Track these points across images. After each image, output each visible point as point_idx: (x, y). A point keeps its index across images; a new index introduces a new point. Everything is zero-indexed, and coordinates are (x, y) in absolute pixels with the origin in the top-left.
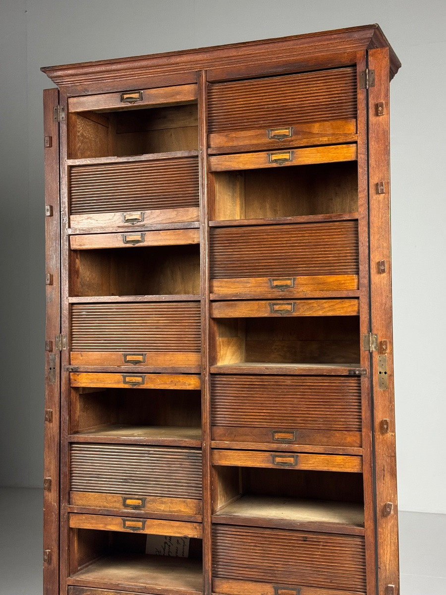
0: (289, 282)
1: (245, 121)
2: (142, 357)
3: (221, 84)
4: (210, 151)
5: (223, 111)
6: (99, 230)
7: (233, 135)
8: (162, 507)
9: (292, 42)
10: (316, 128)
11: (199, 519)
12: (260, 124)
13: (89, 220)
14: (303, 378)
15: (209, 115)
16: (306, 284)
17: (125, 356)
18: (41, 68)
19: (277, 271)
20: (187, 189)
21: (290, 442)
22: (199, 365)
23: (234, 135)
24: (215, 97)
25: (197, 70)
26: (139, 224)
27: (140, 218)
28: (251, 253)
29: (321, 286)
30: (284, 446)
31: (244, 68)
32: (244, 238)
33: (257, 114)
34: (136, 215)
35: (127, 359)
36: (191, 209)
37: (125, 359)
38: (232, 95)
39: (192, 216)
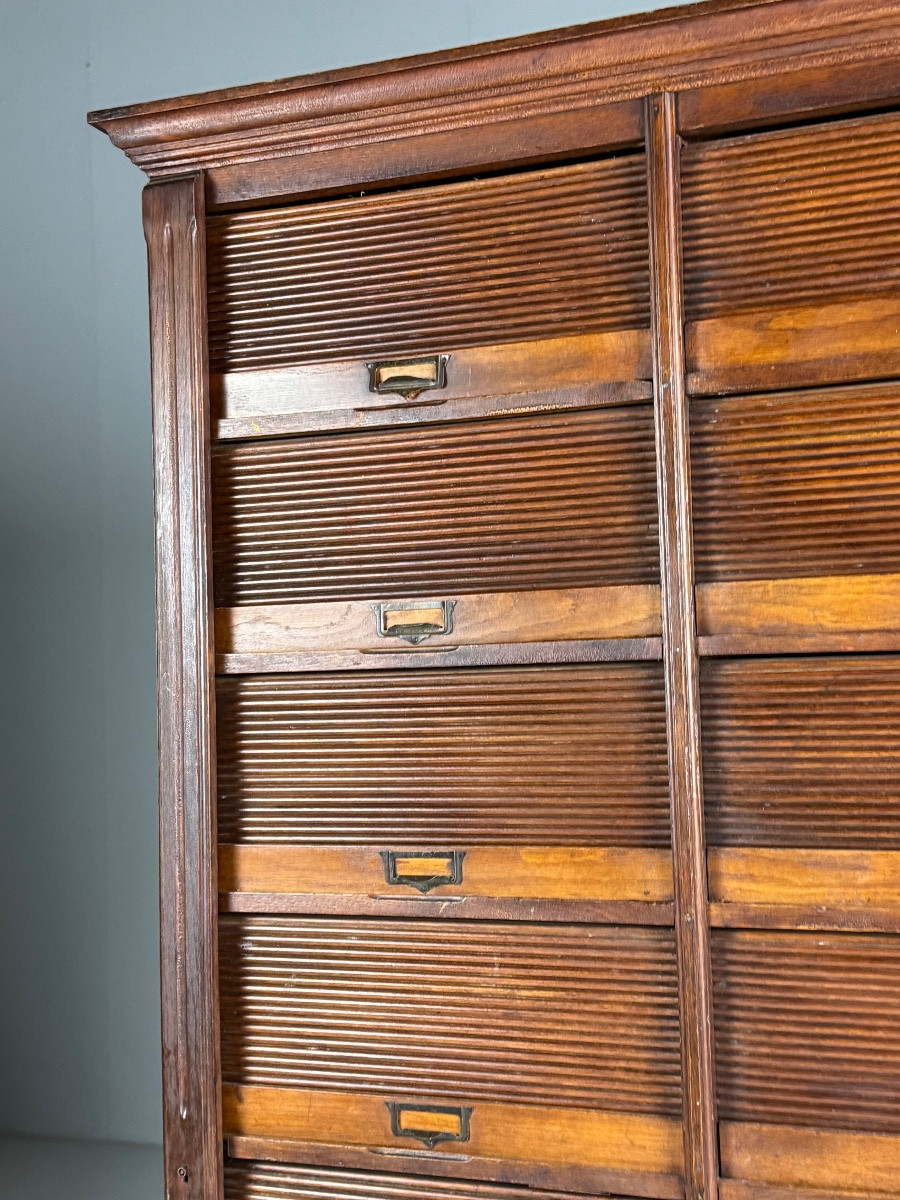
1: (829, 269)
2: (454, 1118)
3: (731, 142)
4: (696, 385)
5: (742, 237)
6: (296, 662)
7: (786, 320)
12: (889, 279)
13: (260, 627)
15: (689, 254)
17: (396, 1110)
18: (91, 115)
20: (611, 520)
23: (791, 324)
24: (711, 189)
25: (640, 94)
26: (436, 640)
27: (440, 623)
28: (867, 755)
31: (825, 74)
32: (837, 699)
33: (877, 241)
34: (425, 609)
35: (404, 1125)
36: (625, 593)
37: (396, 1121)
38: (773, 178)
39: (631, 617)
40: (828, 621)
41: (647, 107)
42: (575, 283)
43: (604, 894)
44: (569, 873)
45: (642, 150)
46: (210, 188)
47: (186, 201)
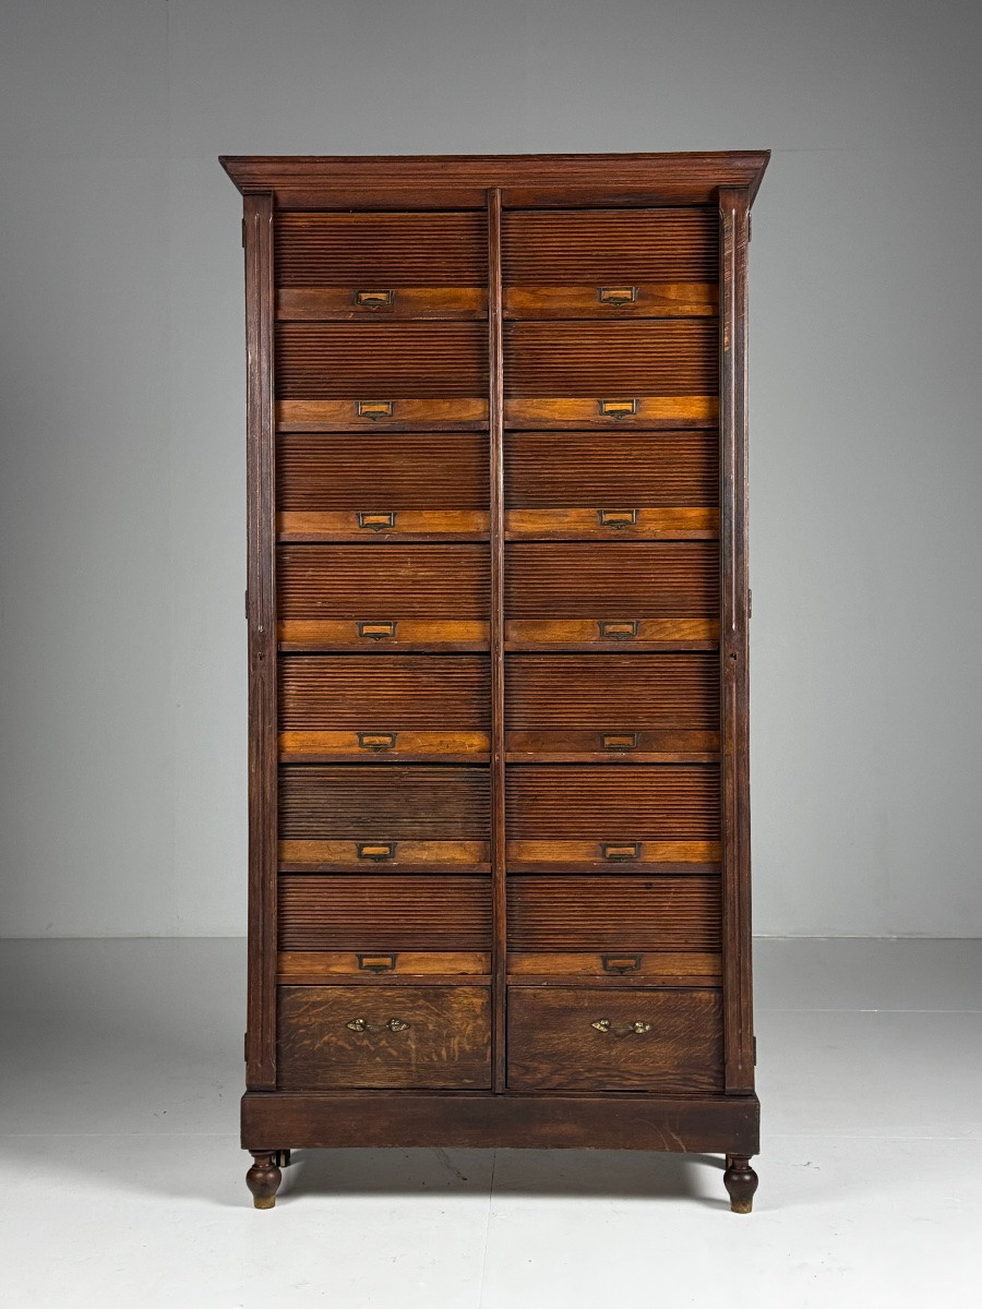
0: (628, 516)
1: (562, 272)
2: (388, 627)
3: (523, 213)
4: (507, 315)
5: (527, 254)
7: (544, 291)
8: (425, 855)
9: (643, 161)
10: (673, 292)
11: (486, 868)
12: (586, 279)
13: (297, 410)
14: (648, 656)
16: (655, 520)
17: (360, 626)
18: (220, 158)
19: (609, 500)
20: (468, 370)
21: (628, 750)
22: (485, 640)
23: (545, 292)
24: (516, 232)
25: (487, 187)
26: (385, 420)
27: (388, 412)
28: (569, 471)
29: (677, 523)
30: (619, 755)
31: (563, 191)
32: (559, 449)
33: (581, 263)
35: (364, 632)
36: (473, 401)
37: (361, 630)
38: (540, 231)
39: (475, 412)
40: (557, 417)
41: (488, 193)
42: (453, 265)
43: (460, 530)
44: (444, 521)
45: (486, 210)
46: (276, 200)
47: (268, 204)
